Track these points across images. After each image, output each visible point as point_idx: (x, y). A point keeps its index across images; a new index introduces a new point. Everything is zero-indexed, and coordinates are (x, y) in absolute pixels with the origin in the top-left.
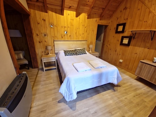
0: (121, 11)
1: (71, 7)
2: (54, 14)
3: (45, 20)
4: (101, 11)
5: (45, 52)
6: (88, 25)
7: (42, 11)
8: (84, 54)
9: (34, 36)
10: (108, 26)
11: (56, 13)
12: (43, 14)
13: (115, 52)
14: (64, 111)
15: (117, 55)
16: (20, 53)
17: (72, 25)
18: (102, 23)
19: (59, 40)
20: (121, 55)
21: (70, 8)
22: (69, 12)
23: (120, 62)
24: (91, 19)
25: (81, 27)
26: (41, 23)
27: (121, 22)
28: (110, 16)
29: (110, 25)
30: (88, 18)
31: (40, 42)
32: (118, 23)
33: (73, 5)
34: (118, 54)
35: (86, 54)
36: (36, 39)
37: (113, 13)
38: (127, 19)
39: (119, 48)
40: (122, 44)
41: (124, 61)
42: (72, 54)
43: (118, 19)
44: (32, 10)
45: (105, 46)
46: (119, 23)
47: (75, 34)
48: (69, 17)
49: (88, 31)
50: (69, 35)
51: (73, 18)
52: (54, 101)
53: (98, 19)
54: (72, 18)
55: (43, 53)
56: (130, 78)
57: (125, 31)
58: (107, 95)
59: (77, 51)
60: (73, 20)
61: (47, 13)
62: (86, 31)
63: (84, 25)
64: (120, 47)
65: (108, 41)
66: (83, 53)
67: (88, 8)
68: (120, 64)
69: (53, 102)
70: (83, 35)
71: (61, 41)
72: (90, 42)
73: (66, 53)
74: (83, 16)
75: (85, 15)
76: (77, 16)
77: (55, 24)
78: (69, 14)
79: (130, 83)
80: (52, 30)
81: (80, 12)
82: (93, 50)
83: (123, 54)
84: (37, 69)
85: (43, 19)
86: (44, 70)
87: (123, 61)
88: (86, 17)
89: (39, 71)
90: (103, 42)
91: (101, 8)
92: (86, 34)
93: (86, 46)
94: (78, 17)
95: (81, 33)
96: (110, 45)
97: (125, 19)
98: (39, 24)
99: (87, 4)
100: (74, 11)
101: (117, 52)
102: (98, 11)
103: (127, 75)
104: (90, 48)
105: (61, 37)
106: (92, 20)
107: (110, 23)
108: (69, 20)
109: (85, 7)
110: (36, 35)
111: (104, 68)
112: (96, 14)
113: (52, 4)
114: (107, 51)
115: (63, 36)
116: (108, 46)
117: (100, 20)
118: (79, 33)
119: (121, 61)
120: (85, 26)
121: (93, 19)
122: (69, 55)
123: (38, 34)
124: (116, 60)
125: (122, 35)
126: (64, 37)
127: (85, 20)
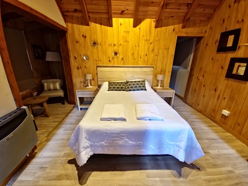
0: (230, 6)
1: (123, 11)
2: (98, 26)
3: (85, 36)
4: (184, 10)
5: (85, 83)
6: (157, 39)
7: (82, 24)
8: (142, 90)
9: (72, 59)
10: (202, 38)
11: (101, 24)
12: (84, 28)
13: (213, 92)
14: (68, 179)
15: (218, 98)
16: (57, 82)
17: (126, 41)
18: (187, 33)
19: (105, 65)
20: (226, 100)
21: (122, 14)
22: (121, 20)
23: (223, 115)
24: (164, 28)
25: (142, 43)
26: (80, 42)
27: (232, 28)
28: (209, 18)
29: (207, 35)
30: (156, 27)
31: (78, 68)
32: (224, 31)
33: (127, 7)
34: (219, 96)
35: (146, 90)
36: (74, 63)
37: (215, 11)
38: (243, 20)
39: (223, 83)
40: (230, 75)
41: (234, 114)
42: (120, 89)
43: (224, 21)
44: (70, 25)
45: (194, 78)
46: (227, 30)
47: (130, 55)
48: (122, 29)
49: (156, 51)
50: (121, 58)
51: (128, 30)
52: (64, 159)
53: (178, 27)
54: (126, 30)
55: (82, 84)
56: (237, 155)
57: (239, 47)
58: (158, 179)
59: (128, 84)
60: (128, 32)
61: (89, 26)
62: (153, 50)
63: (149, 40)
64: (226, 82)
65: (201, 69)
66: (140, 88)
67: (156, 9)
68: (223, 120)
69: (62, 159)
70: (146, 58)
71: (107, 67)
72: (159, 70)
73: (111, 86)
74: (148, 24)
75: (151, 22)
76: (135, 25)
77: (99, 41)
78: (122, 24)
79: (230, 168)
80: (95, 50)
81: (140, 17)
82: (165, 85)
83: (232, 98)
84: (73, 105)
85: (83, 36)
86: (79, 109)
87: (230, 114)
88: (154, 24)
89: (74, 109)
90: (192, 69)
91: (184, 4)
92: (152, 56)
93: (152, 76)
94: (138, 27)
95: (142, 53)
96: (205, 76)
97: (238, 22)
98: (77, 42)
99: (152, 2)
100: (130, 18)
101: (217, 93)
102: (177, 10)
103: (234, 147)
104: (158, 81)
105: (107, 60)
106: (166, 29)
107: (208, 31)
108: (122, 34)
109: (151, 8)
110: (74, 58)
111: (155, 121)
112: (174, 18)
113: (95, 11)
114: (197, 90)
115: (111, 59)
116: (201, 78)
117: (183, 27)
118: (138, 54)
119: (226, 112)
120: (151, 41)
121: (168, 27)
122: (114, 89)
123: (77, 57)
124: (214, 110)
125: (231, 55)
126: (112, 61)
127: (150, 31)
